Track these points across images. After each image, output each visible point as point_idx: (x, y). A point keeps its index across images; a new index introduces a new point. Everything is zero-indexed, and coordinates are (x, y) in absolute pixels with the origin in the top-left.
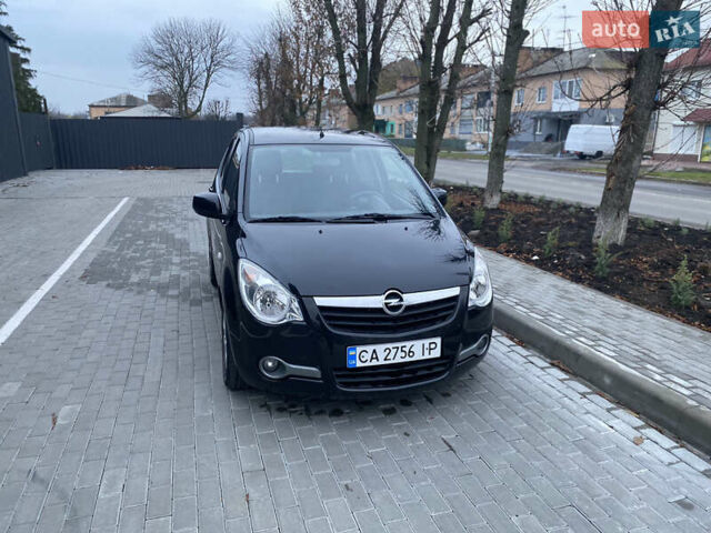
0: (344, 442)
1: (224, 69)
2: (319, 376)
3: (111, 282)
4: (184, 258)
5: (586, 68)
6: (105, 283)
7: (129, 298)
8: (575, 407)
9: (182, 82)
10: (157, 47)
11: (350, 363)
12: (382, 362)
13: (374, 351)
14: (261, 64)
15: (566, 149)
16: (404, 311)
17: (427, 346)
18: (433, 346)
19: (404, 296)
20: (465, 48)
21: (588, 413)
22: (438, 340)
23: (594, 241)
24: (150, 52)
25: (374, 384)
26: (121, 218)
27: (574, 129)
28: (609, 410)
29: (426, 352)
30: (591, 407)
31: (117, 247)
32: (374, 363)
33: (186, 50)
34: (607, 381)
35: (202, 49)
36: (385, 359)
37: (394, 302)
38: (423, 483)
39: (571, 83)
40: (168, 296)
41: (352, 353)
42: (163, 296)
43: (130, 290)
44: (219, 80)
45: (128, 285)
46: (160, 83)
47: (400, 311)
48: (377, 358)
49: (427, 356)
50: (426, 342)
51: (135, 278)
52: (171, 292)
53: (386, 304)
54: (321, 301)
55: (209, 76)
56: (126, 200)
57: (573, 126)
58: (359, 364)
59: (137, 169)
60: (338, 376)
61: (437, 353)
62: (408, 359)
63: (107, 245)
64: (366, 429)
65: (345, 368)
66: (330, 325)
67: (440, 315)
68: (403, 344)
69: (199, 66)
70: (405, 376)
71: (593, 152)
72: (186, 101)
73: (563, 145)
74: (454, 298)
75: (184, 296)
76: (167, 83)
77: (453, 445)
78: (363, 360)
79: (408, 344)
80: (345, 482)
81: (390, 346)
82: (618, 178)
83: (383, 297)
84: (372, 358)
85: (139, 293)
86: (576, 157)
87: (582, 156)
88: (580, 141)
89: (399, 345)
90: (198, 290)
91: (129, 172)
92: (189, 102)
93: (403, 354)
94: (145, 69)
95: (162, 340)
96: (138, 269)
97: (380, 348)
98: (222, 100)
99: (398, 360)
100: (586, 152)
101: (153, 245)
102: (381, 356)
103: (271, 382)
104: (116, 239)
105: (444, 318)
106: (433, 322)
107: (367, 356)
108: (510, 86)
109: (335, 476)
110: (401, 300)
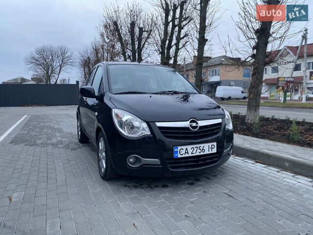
0: (175, 198)
1: (68, 66)
2: (159, 163)
3: (26, 143)
4: (61, 134)
5: (221, 64)
6: (24, 144)
7: (38, 149)
8: (277, 176)
9: (48, 71)
10: (36, 56)
11: (175, 155)
12: (190, 155)
13: (187, 149)
14: (86, 61)
15: (216, 96)
16: (199, 129)
17: (210, 147)
18: (213, 147)
19: (198, 122)
20: (179, 49)
21: (284, 178)
22: (215, 144)
23: (246, 121)
24: (33, 58)
25: (187, 167)
26: (26, 121)
27: (218, 88)
28: (293, 176)
29: (210, 149)
30: (284, 176)
31: (26, 132)
32: (187, 155)
33: (50, 57)
34: (287, 164)
35: (58, 57)
36: (192, 153)
37: (194, 124)
38: (225, 211)
39: (216, 70)
40: (59, 148)
41: (176, 150)
42: (56, 147)
43: (38, 146)
44: (65, 70)
45: (36, 145)
46: (37, 72)
47: (198, 128)
48: (188, 153)
49: (210, 152)
50: (210, 144)
51: (39, 142)
52: (59, 146)
53: (190, 125)
54: (159, 124)
55: (61, 69)
56: (26, 116)
57: (218, 87)
58: (179, 156)
59: (28, 106)
60: (169, 163)
61: (215, 151)
62: (202, 153)
63: (21, 131)
64: (183, 191)
65: (172, 158)
66: (165, 136)
67: (215, 131)
68: (200, 145)
69: (56, 64)
70: (200, 163)
71: (227, 97)
72: (50, 79)
73: (215, 95)
74: (220, 124)
75: (67, 147)
76: (41, 72)
77: (230, 194)
78: (182, 154)
79: (202, 145)
80: (184, 214)
81: (194, 146)
82: (254, 94)
83: (188, 122)
84: (186, 153)
85: (43, 147)
86: (220, 99)
87: (223, 99)
88: (222, 93)
89: (198, 146)
90: (73, 145)
91: (25, 107)
92: (51, 80)
93: (200, 151)
94: (31, 65)
95: (61, 164)
96: (40, 139)
97: (189, 147)
98: (67, 79)
99: (198, 154)
100: (224, 97)
101: (44, 130)
102: (190, 151)
103: (133, 170)
104: (25, 129)
105: (216, 133)
106: (212, 135)
107: (183, 152)
108: (202, 61)
109: (178, 212)
110: (197, 124)
